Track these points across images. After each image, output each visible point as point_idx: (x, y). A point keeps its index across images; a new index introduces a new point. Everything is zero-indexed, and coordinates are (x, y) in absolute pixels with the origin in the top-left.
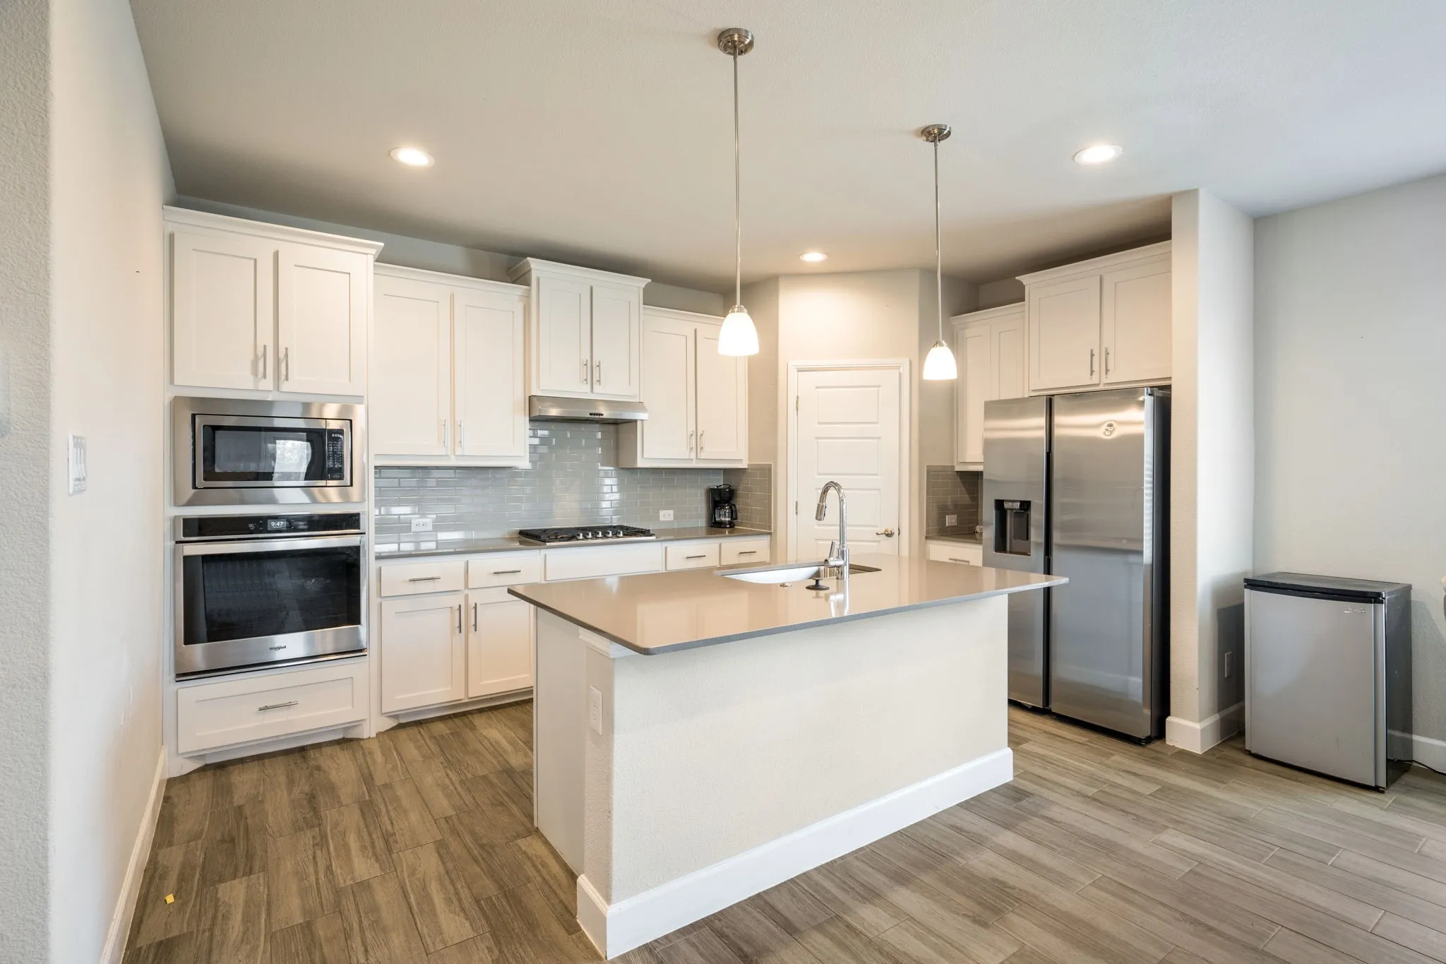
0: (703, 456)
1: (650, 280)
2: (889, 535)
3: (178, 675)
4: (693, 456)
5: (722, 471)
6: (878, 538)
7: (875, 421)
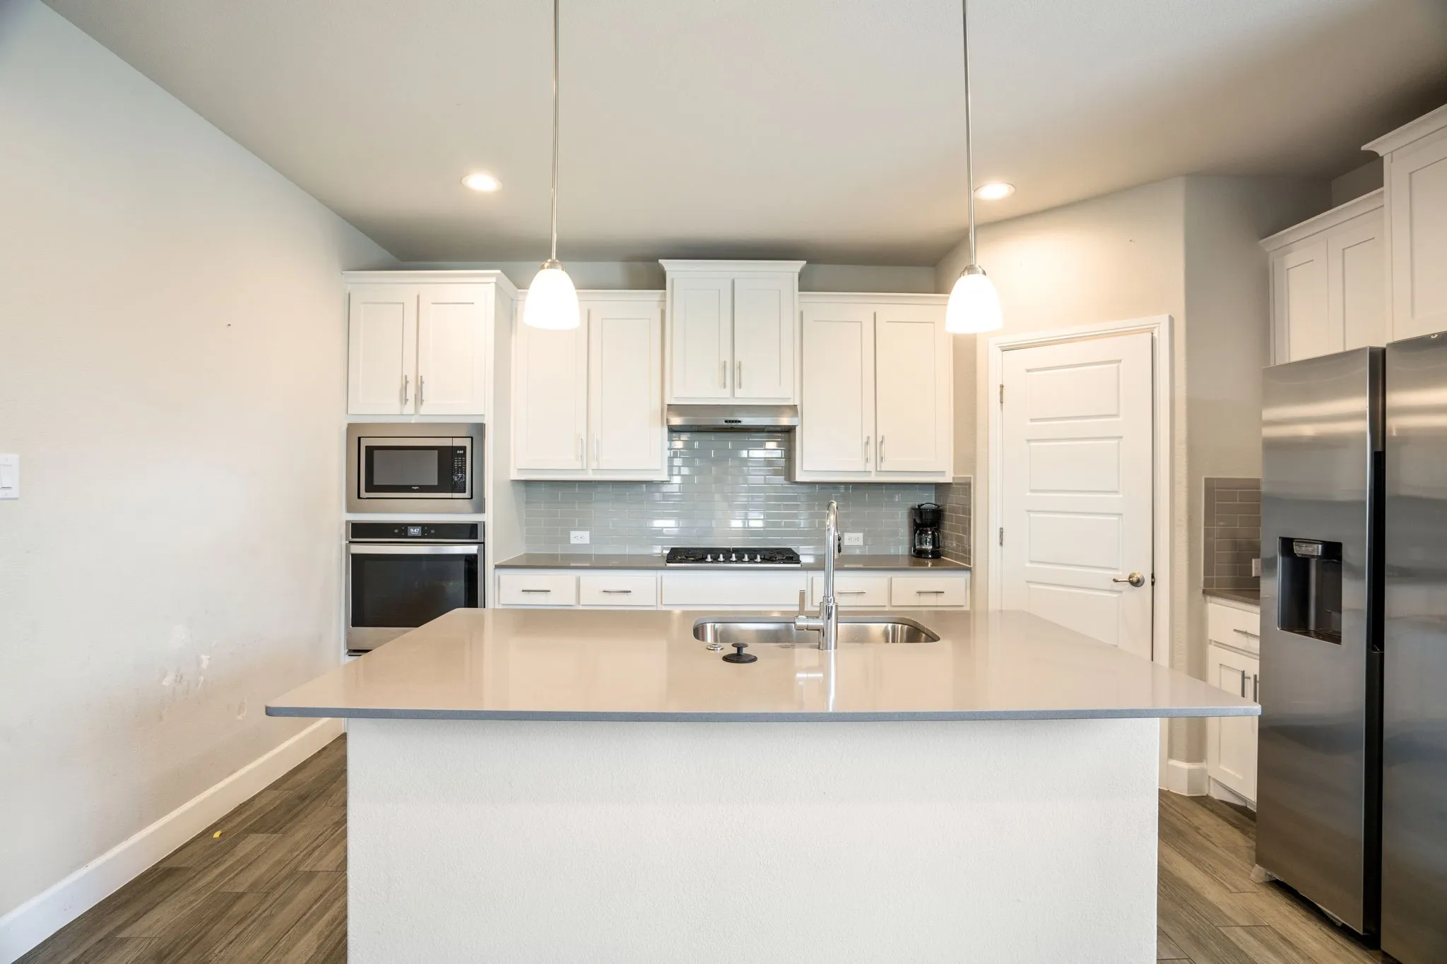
0: (885, 466)
1: (805, 262)
2: (1137, 583)
3: (350, 651)
4: (871, 467)
5: (934, 486)
6: (1117, 586)
7: (1114, 412)
